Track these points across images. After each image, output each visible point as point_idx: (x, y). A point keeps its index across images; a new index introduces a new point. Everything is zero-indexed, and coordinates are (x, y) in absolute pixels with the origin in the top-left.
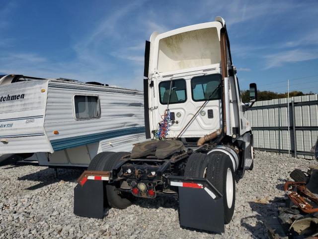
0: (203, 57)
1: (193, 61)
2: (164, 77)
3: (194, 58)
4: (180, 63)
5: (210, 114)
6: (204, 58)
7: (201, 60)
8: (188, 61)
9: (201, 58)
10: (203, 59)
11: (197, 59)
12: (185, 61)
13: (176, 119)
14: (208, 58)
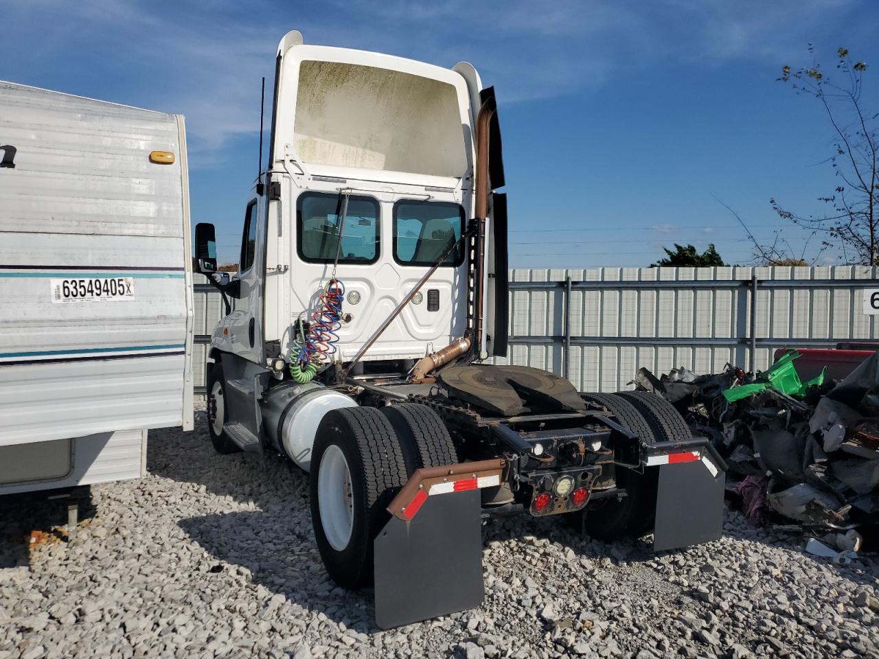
0: (370, 144)
1: (340, 148)
2: (317, 178)
3: (345, 141)
4: (304, 142)
5: (433, 302)
6: (371, 149)
7: (360, 150)
8: (328, 143)
9: (365, 147)
10: (368, 151)
11: (351, 144)
12: (319, 140)
13: (346, 308)
14: (380, 151)
